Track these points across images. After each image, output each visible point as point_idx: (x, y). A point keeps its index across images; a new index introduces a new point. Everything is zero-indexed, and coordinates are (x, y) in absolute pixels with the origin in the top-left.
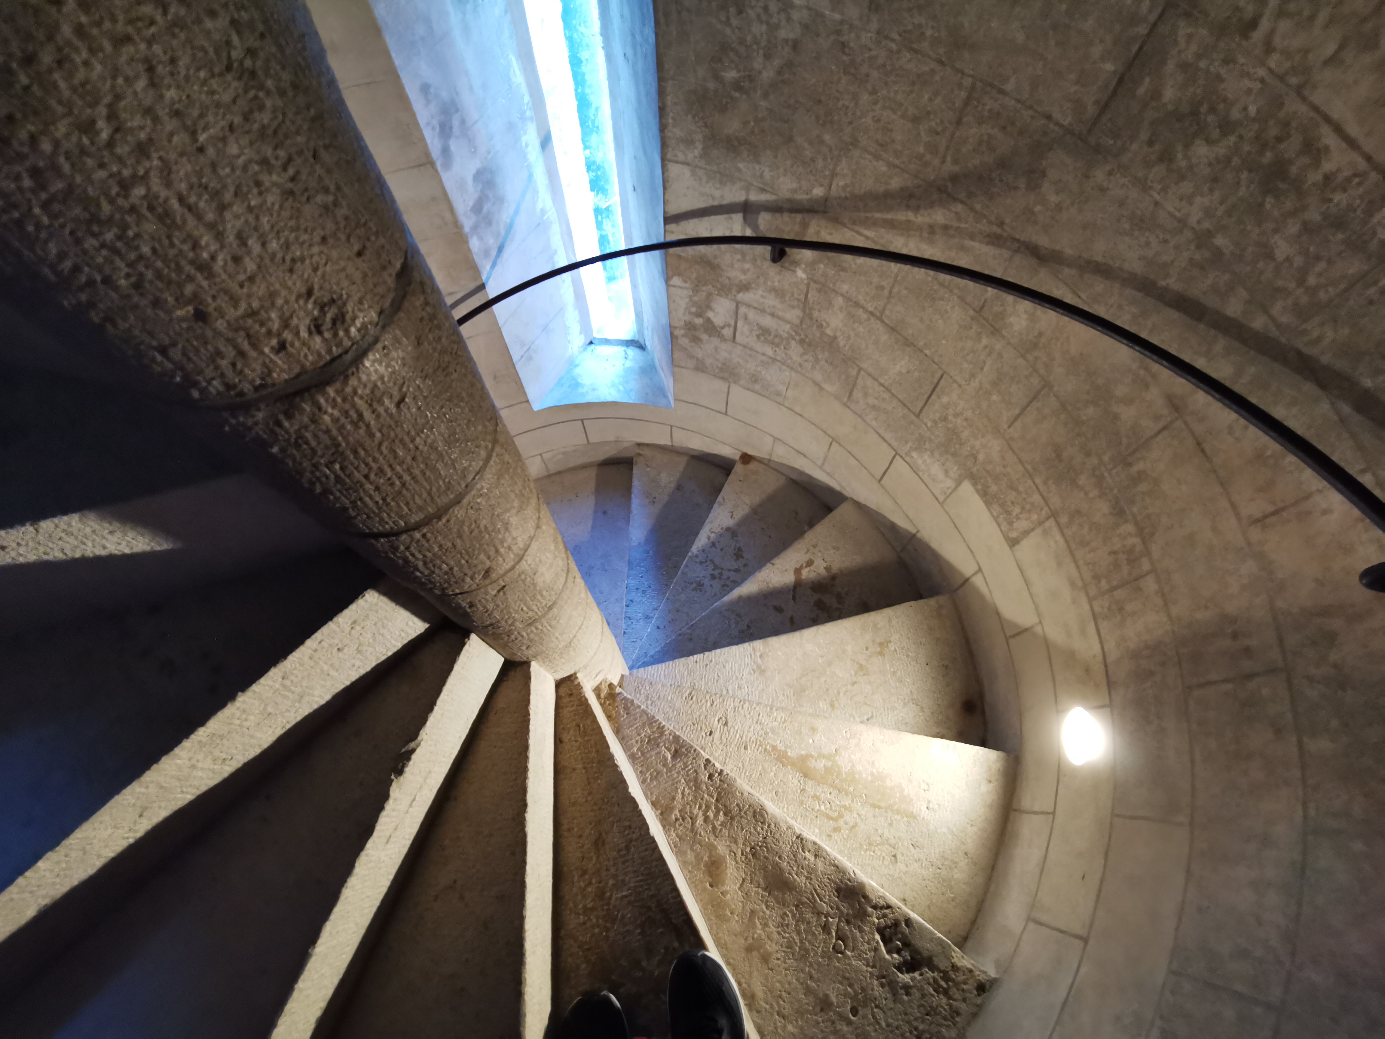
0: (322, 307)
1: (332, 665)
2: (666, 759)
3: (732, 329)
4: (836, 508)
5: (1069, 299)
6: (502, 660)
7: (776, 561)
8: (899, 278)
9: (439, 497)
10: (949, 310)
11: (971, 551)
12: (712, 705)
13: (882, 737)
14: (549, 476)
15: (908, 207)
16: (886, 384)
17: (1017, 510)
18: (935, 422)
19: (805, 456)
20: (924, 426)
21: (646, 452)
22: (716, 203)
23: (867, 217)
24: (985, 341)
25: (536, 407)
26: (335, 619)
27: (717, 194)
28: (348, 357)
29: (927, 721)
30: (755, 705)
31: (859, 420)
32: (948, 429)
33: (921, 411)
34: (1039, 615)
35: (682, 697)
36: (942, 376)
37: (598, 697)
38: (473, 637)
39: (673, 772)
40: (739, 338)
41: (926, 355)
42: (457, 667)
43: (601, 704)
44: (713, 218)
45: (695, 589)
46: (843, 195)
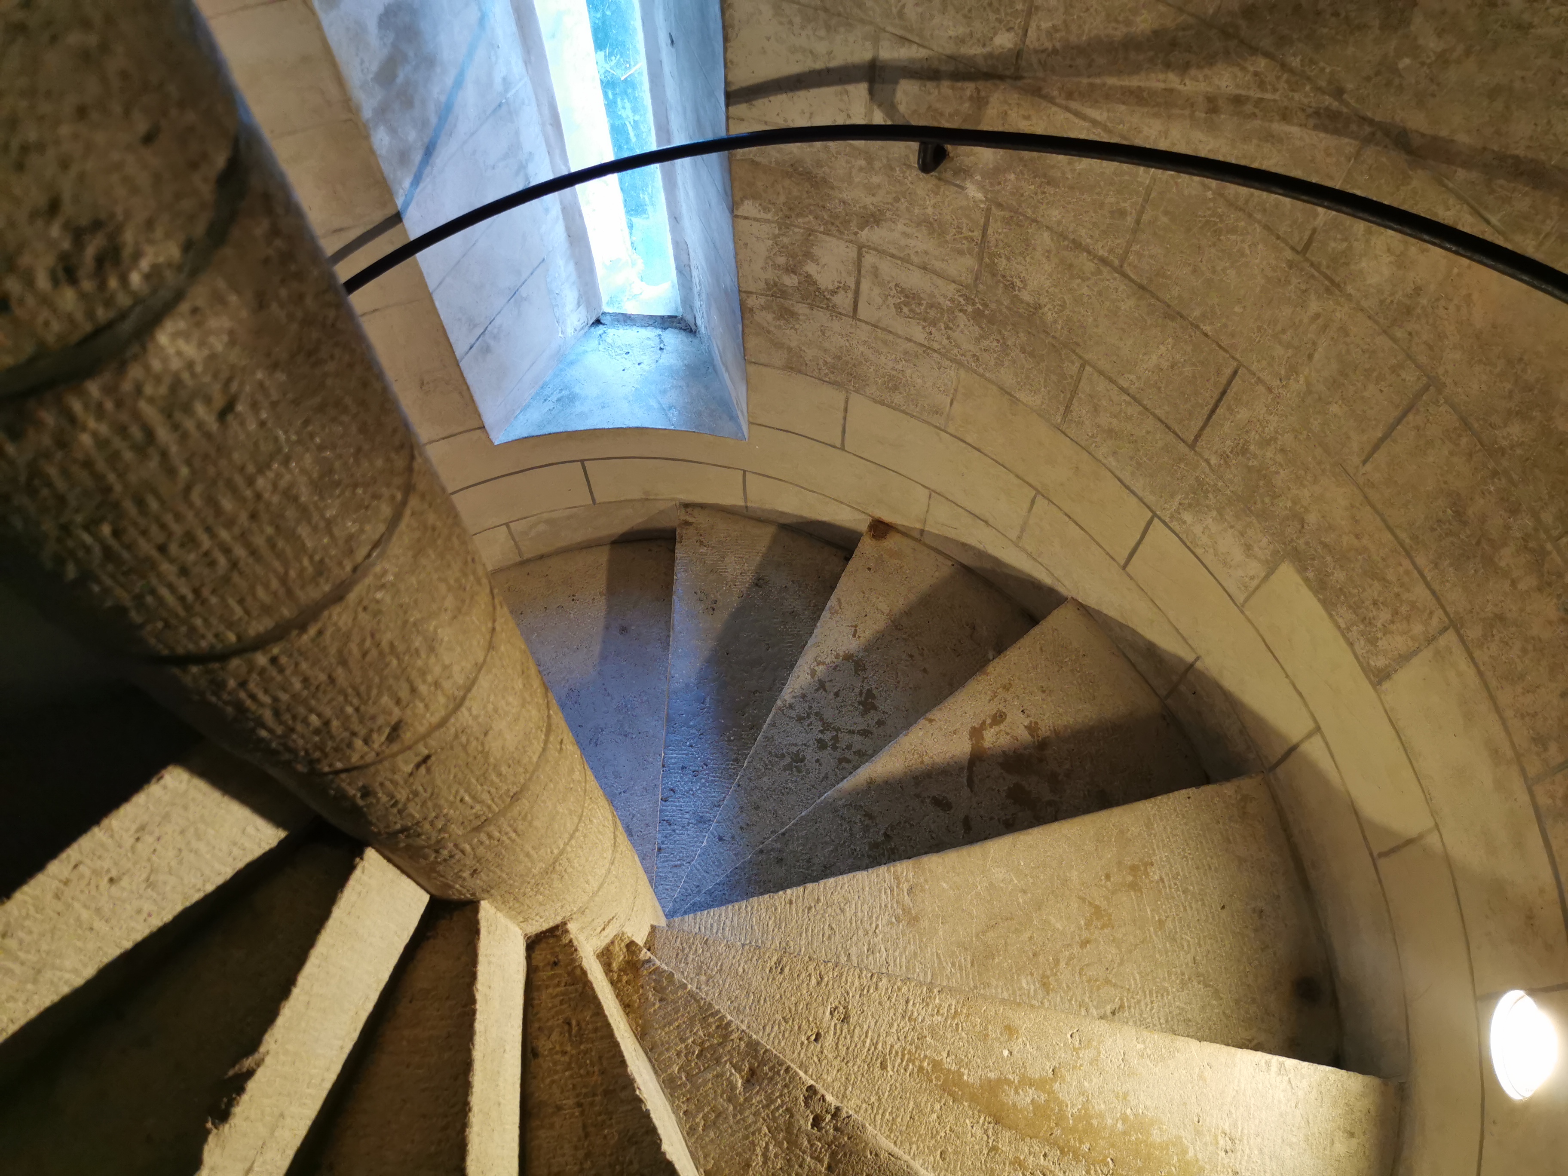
0: (78, 235)
1: (98, 910)
2: (733, 1088)
3: (850, 295)
4: (1044, 617)
5: (1468, 224)
6: (426, 898)
7: (936, 714)
8: (1153, 195)
10: (1247, 252)
11: (1300, 694)
12: (818, 983)
13: (1140, 1046)
14: (523, 563)
15: (1168, 66)
16: (1133, 389)
17: (1385, 615)
18: (1225, 457)
19: (986, 522)
20: (1204, 464)
21: (701, 519)
22: (819, 65)
23: (1091, 85)
24: (1314, 306)
25: (499, 437)
26: (105, 822)
27: (821, 48)
29: (1228, 1017)
30: (899, 984)
31: (1085, 455)
32: (1249, 469)
33: (1198, 437)
34: (1433, 813)
35: (763, 969)
36: (1235, 373)
37: (607, 967)
38: (371, 854)
39: (747, 1113)
40: (863, 312)
41: (1206, 335)
42: (338, 913)
43: (612, 983)
44: (814, 92)
45: (788, 767)
46: (1049, 45)
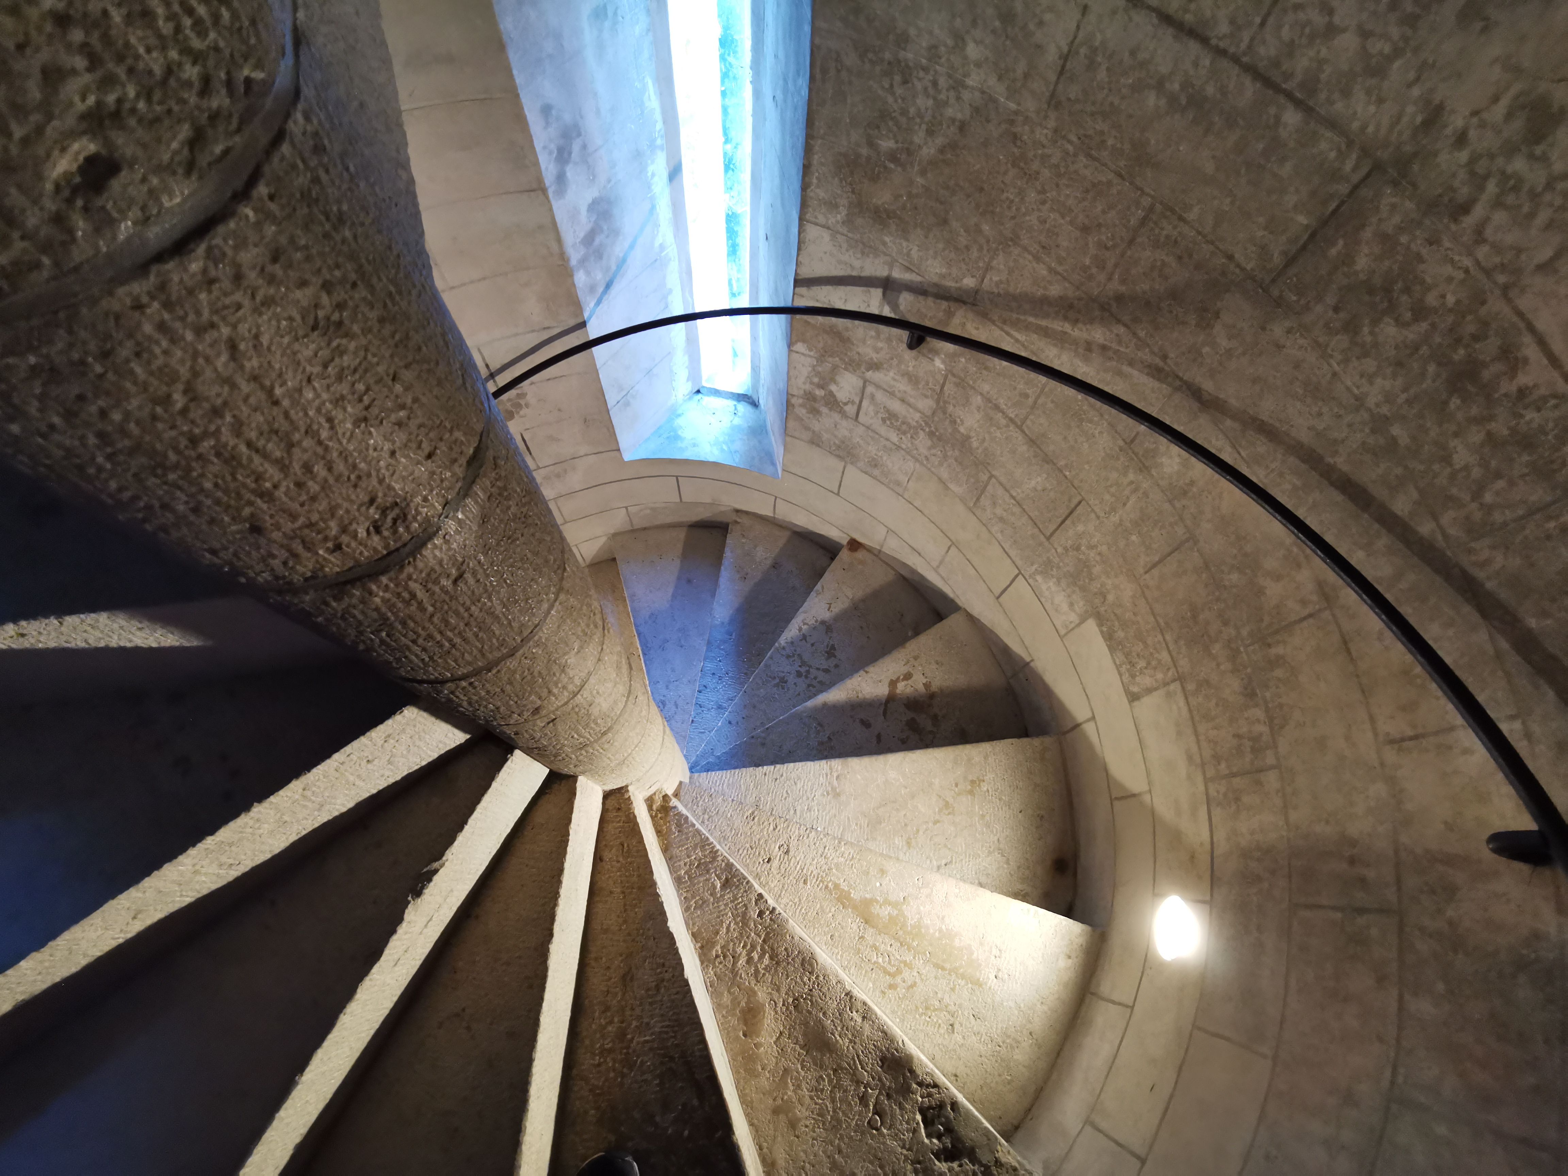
0: (384, 512)
1: (359, 776)
2: (715, 888)
3: (856, 407)
4: (946, 617)
5: (1227, 456)
6: (548, 770)
7: (871, 669)
8: (1047, 389)
9: (491, 653)
10: (1097, 435)
11: (1087, 695)
12: (774, 829)
13: (957, 891)
14: (633, 531)
15: (1066, 318)
16: (1018, 498)
17: (1142, 664)
18: (1066, 549)
19: (920, 554)
20: (1054, 551)
21: (745, 520)
22: (854, 273)
23: (1018, 319)
24: (1131, 476)
25: (627, 457)
26: (368, 734)
27: (857, 264)
28: (407, 549)
29: (1012, 875)
30: (822, 836)
31: (984, 528)
32: (1079, 560)
33: (1052, 534)
34: (1150, 783)
35: (743, 816)
36: (1080, 503)
37: (650, 808)
38: (518, 753)
39: (721, 903)
40: (861, 418)
41: (1066, 477)
42: (494, 785)
43: (651, 816)
44: (849, 288)
45: (777, 685)
46: (996, 291)
